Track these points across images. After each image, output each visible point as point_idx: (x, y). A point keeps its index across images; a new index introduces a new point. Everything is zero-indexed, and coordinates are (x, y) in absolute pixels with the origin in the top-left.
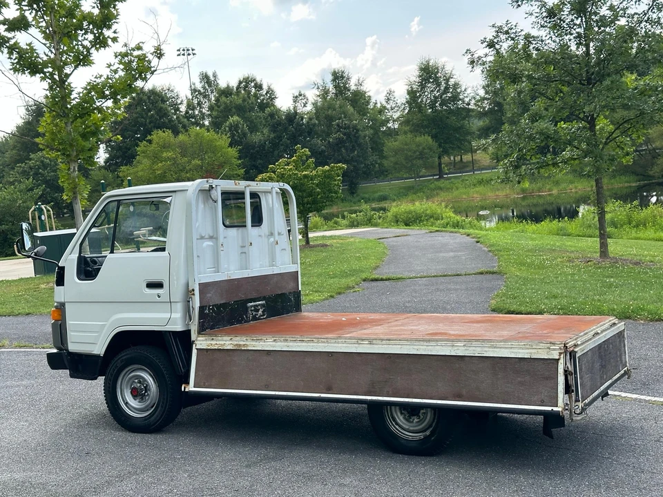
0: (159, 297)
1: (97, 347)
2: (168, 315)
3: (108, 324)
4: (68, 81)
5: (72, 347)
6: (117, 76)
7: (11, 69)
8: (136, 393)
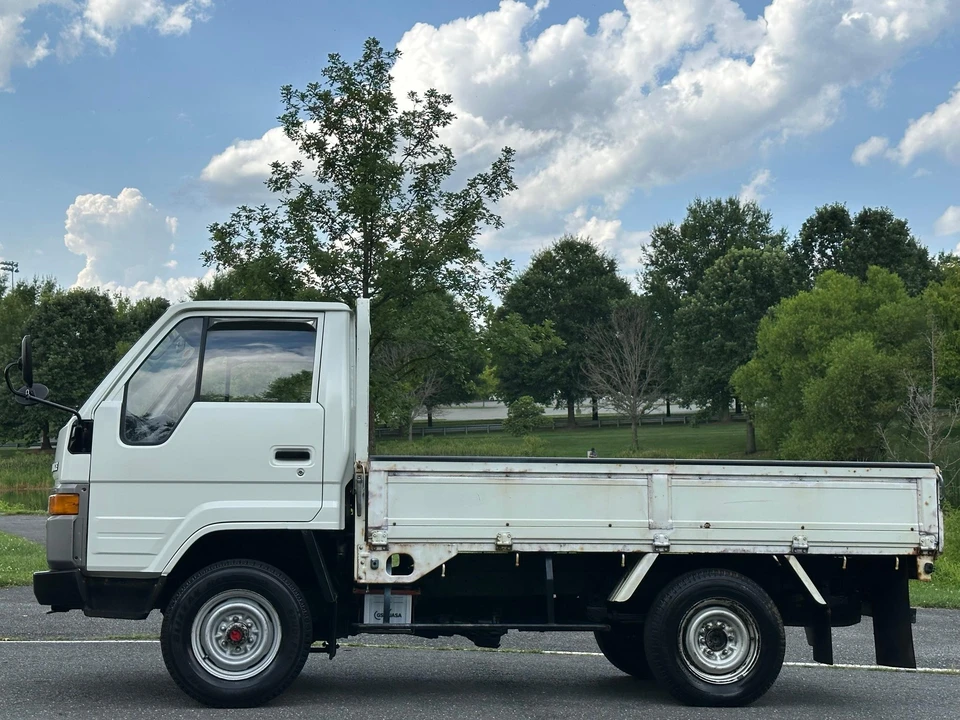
0: (301, 473)
1: (158, 558)
2: (317, 504)
3: (187, 519)
5: (95, 563)
8: (236, 639)
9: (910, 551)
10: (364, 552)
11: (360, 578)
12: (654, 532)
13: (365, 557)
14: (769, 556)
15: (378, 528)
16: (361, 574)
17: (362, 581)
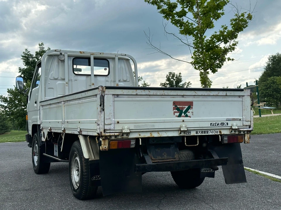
0: (36, 107)
1: (31, 132)
2: (37, 117)
3: (31, 121)
4: (204, 36)
6: (226, 31)
7: (180, 33)
12: (62, 125)
13: (41, 133)
15: (41, 124)
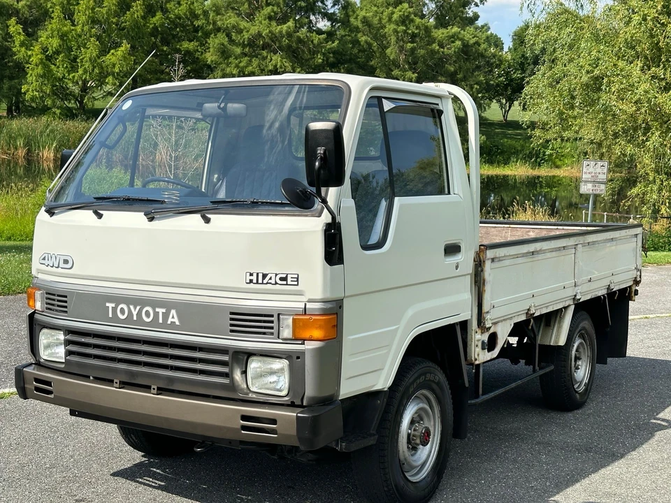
0: (457, 267)
3: (401, 326)
9: (631, 283)
10: (478, 336)
11: (476, 360)
12: (577, 288)
13: (478, 340)
14: (599, 297)
15: (488, 312)
16: (476, 357)
17: (477, 362)
